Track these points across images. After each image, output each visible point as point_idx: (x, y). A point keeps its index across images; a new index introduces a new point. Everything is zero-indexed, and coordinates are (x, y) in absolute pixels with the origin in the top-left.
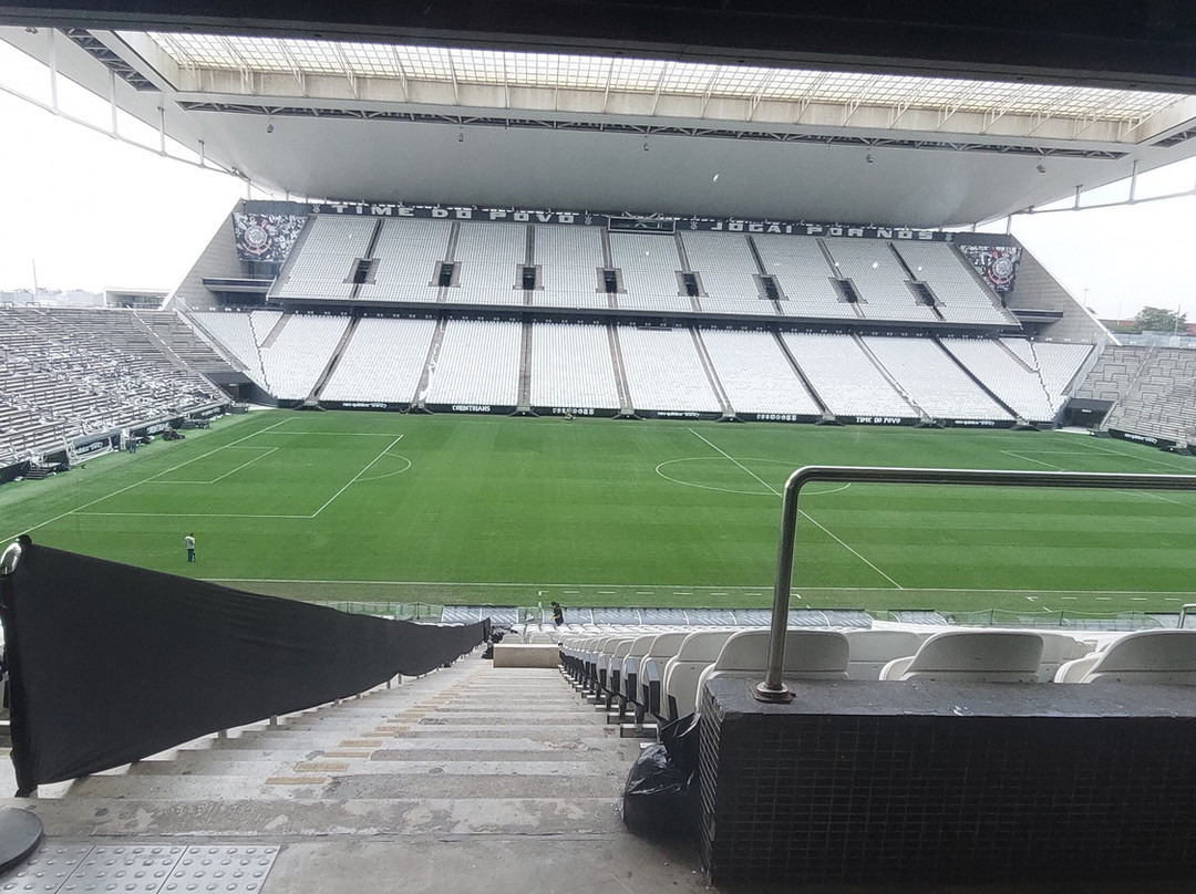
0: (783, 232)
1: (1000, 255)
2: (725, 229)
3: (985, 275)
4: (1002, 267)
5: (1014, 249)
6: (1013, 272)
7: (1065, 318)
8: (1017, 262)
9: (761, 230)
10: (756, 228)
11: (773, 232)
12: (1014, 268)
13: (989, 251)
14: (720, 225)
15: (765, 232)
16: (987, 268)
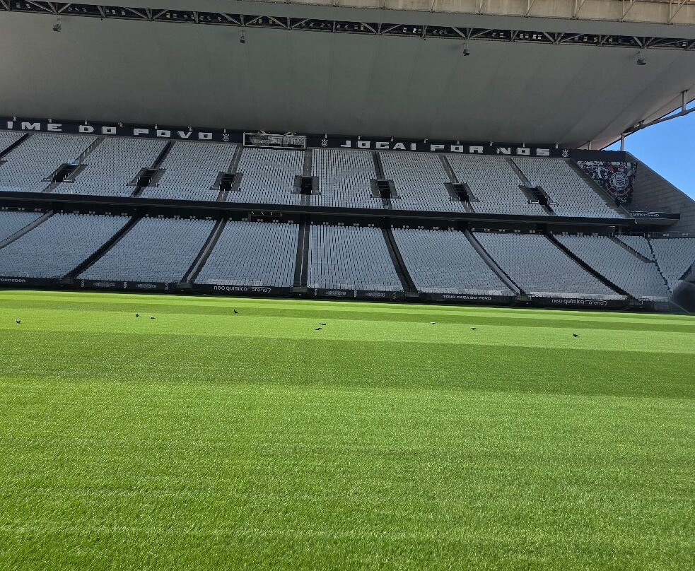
0: (408, 149)
1: (616, 169)
2: (354, 146)
3: (603, 187)
4: (618, 181)
5: (629, 164)
6: (630, 185)
7: (682, 219)
8: (633, 176)
9: (388, 147)
10: (382, 146)
11: (398, 149)
12: (630, 181)
13: (604, 165)
14: (349, 143)
15: (391, 149)
16: (605, 181)
